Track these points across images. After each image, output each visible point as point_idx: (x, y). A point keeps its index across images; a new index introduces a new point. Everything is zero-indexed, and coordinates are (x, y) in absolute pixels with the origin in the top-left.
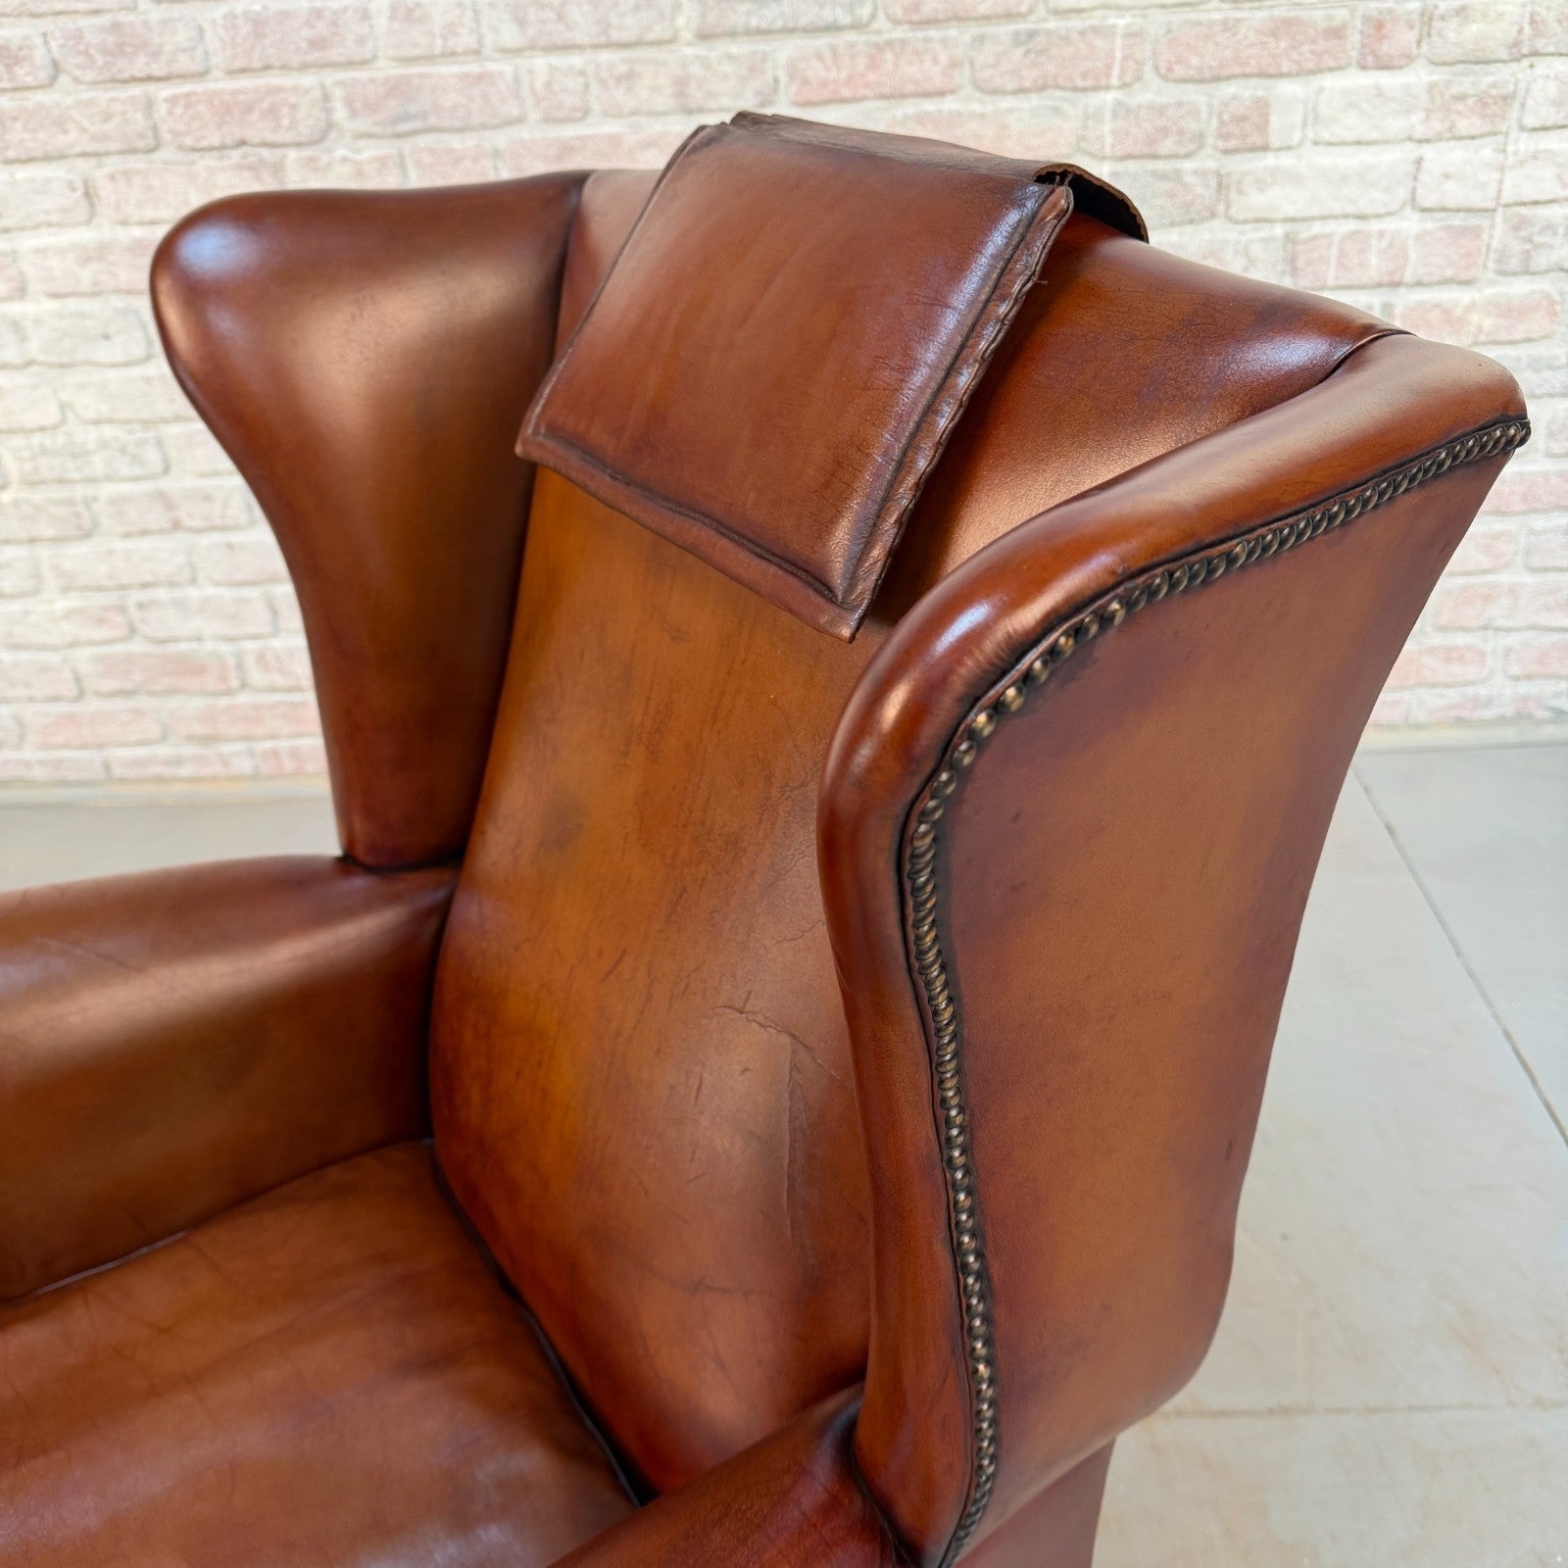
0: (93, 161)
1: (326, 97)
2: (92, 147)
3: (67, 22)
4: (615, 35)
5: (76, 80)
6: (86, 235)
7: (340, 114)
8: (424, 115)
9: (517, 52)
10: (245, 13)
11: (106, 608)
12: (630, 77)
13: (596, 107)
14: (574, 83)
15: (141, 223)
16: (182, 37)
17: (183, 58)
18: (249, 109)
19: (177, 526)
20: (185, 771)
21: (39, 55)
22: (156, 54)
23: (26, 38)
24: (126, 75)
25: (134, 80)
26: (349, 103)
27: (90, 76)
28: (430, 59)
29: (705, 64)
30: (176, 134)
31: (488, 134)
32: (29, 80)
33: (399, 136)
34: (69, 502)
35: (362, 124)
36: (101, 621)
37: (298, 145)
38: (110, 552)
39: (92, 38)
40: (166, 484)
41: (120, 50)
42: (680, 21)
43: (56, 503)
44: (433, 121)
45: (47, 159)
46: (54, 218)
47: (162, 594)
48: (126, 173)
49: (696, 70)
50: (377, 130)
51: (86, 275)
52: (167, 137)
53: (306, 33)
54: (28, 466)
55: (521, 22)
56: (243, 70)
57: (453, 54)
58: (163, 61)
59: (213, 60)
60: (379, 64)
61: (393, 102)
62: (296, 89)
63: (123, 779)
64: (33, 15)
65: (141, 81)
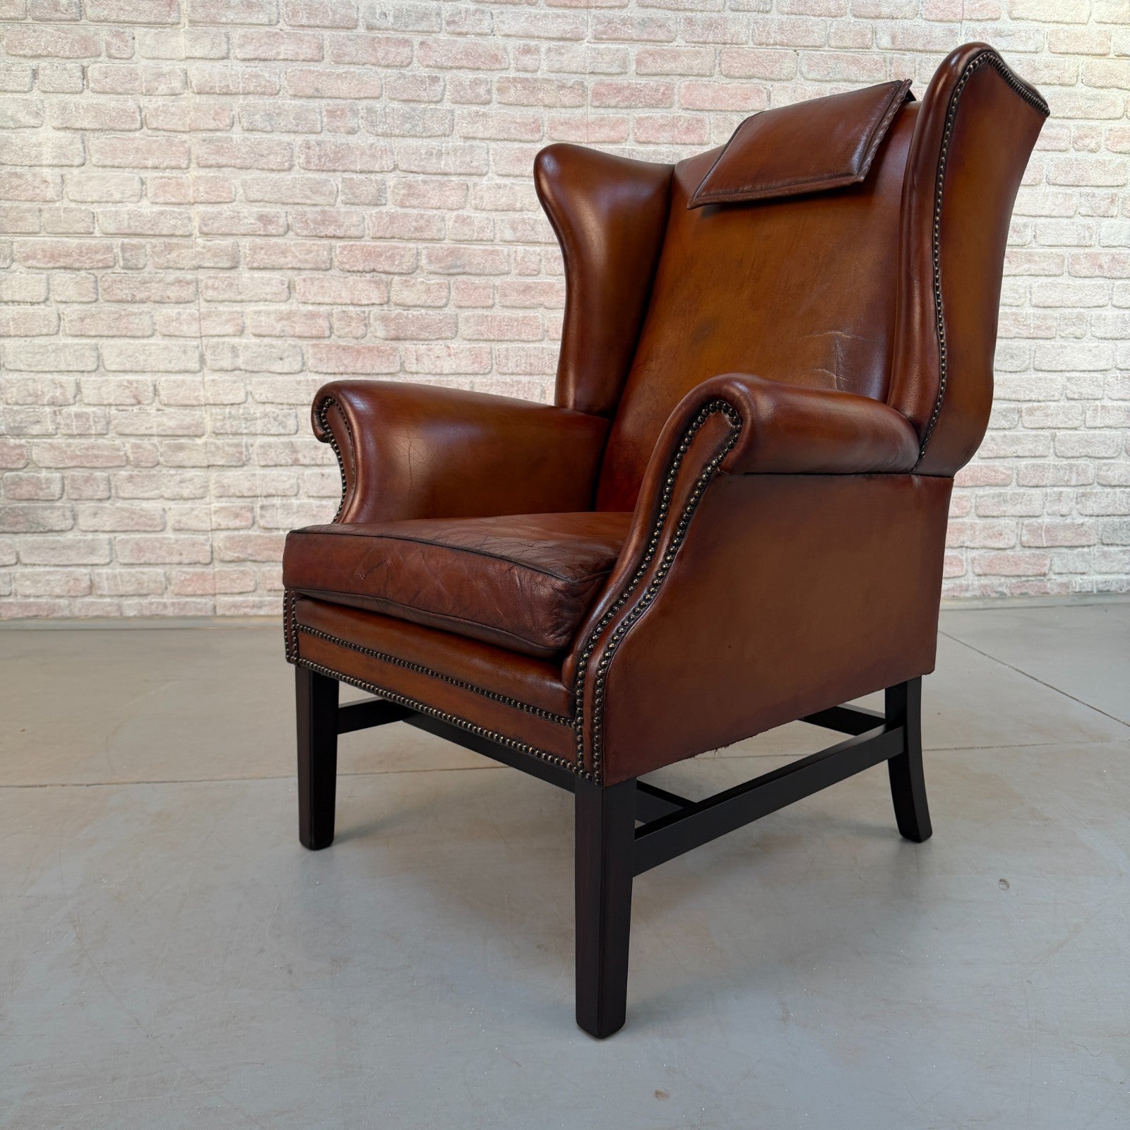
0: (296, 272)
1: (418, 254)
2: (298, 265)
3: (299, 208)
5: (297, 234)
6: (284, 307)
7: (424, 262)
8: (464, 266)
9: (510, 242)
10: (387, 213)
11: (242, 508)
13: (543, 271)
14: (535, 259)
15: (313, 304)
16: (355, 219)
17: (352, 229)
18: (381, 255)
19: (296, 463)
20: (262, 612)
21: (282, 221)
22: (340, 226)
23: (278, 213)
24: (322, 234)
25: (327, 237)
26: (429, 257)
27: (305, 233)
28: (470, 241)
30: (342, 263)
31: (492, 278)
32: (274, 232)
33: (449, 274)
34: (238, 445)
35: (432, 268)
36: (237, 516)
37: (401, 274)
38: (254, 475)
39: (310, 216)
40: (293, 439)
41: (323, 222)
43: (229, 445)
44: (467, 269)
45: (273, 269)
46: (269, 297)
47: (277, 501)
48: (312, 279)
50: (440, 271)
51: (279, 326)
52: (336, 264)
53: (414, 224)
54: (219, 424)
55: (514, 229)
56: (381, 238)
57: (481, 240)
58: (343, 229)
59: (367, 232)
60: (446, 241)
61: (450, 259)
62: (404, 249)
63: (223, 616)
64: (283, 204)
65: (330, 237)
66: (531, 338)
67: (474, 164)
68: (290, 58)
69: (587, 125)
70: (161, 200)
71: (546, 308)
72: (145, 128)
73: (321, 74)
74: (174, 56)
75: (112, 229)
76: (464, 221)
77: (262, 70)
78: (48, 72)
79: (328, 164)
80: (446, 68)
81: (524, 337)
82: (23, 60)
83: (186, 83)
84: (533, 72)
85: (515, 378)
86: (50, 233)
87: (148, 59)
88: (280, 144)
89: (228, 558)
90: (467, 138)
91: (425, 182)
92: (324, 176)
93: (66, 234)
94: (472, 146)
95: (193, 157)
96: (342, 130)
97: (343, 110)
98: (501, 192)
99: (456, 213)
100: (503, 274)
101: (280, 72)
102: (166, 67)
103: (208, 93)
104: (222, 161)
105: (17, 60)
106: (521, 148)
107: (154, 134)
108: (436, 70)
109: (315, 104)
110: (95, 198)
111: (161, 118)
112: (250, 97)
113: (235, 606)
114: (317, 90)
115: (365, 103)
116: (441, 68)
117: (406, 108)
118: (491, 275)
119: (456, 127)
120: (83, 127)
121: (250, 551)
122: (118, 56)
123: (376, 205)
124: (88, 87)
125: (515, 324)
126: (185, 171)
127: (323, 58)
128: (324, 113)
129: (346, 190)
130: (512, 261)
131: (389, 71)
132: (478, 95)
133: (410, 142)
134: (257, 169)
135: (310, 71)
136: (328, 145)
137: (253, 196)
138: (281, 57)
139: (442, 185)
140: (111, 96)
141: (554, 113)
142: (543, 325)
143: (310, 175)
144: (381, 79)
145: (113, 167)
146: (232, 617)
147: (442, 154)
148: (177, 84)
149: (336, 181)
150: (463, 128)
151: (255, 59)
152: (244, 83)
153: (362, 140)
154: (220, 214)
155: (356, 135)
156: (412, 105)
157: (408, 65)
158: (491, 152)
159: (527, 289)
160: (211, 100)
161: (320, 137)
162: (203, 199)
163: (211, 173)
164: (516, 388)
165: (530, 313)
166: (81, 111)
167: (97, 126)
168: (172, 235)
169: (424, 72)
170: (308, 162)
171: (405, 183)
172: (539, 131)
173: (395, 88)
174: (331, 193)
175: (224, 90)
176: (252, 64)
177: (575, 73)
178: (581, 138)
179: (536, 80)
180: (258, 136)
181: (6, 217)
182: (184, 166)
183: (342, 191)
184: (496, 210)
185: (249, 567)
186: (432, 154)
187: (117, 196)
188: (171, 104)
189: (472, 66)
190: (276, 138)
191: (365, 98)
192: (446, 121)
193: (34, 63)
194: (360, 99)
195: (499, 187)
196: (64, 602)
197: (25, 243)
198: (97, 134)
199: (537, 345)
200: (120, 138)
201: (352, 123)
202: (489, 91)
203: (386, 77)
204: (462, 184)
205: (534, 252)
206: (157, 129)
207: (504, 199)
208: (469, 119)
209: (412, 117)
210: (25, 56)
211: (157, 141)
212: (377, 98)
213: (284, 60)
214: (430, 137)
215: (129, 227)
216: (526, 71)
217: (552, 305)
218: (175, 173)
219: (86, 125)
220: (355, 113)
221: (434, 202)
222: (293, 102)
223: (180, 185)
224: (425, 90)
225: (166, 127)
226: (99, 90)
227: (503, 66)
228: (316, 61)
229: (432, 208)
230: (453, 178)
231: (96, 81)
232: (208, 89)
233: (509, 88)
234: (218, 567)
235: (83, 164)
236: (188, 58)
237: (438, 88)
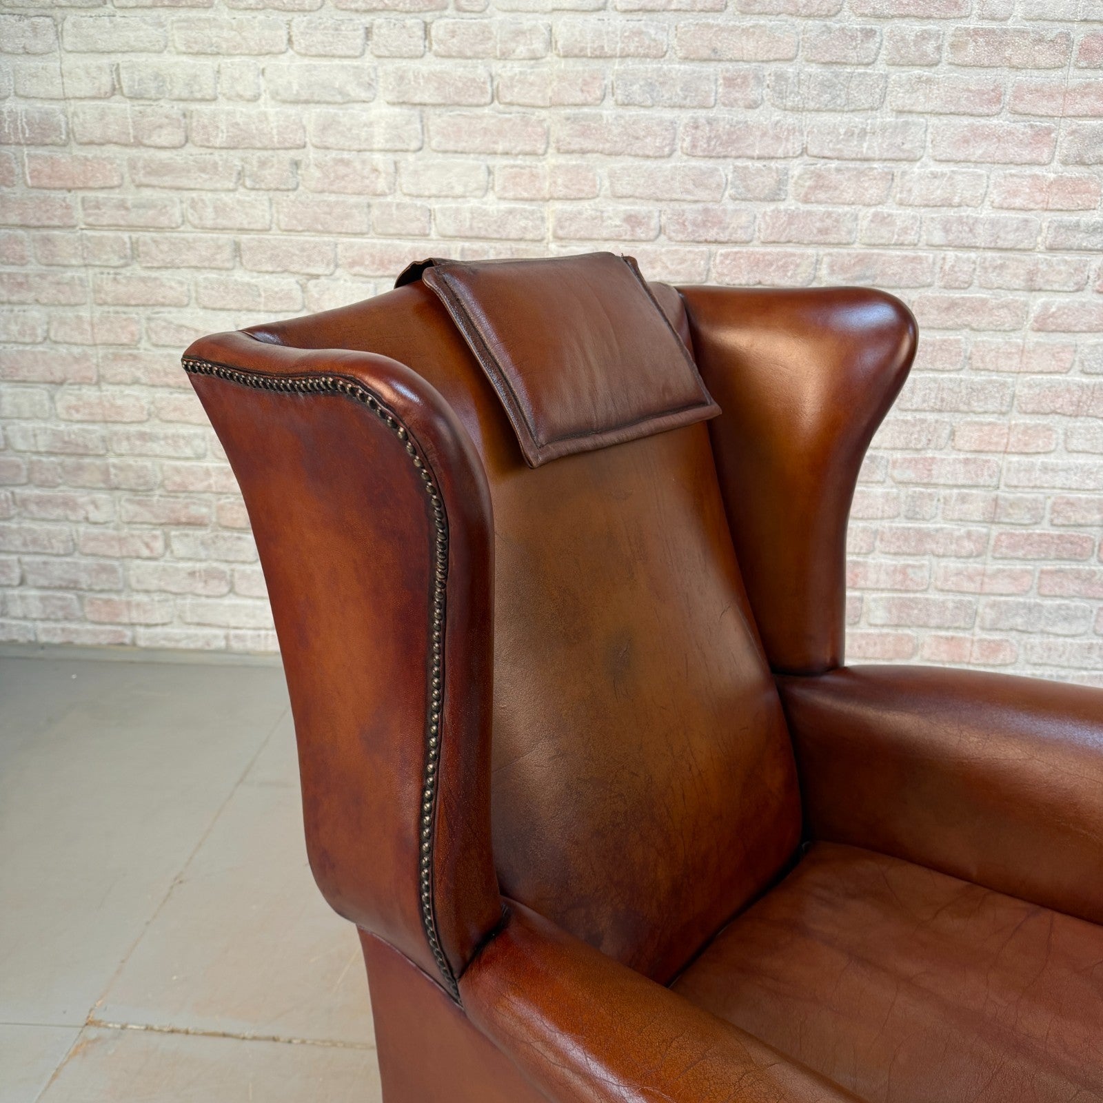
1: (818, 262)
2: (668, 278)
3: (677, 205)
4: (1000, 244)
5: (670, 239)
7: (822, 272)
9: (939, 247)
10: (786, 211)
12: (1002, 266)
13: (976, 282)
14: (967, 267)
16: (744, 220)
17: (739, 232)
18: (771, 264)
21: (653, 222)
22: (724, 229)
23: (650, 212)
24: (702, 239)
25: (706, 241)
26: (831, 265)
27: (681, 237)
28: (886, 246)
29: (1049, 264)
30: (721, 274)
31: (907, 291)
32: (644, 234)
35: (834, 279)
39: (689, 216)
41: (704, 224)
42: (1039, 239)
44: (879, 281)
49: (1043, 267)
52: (714, 275)
53: (818, 225)
55: (947, 231)
56: (774, 242)
57: (902, 244)
58: (727, 233)
59: (757, 234)
60: (855, 246)
61: (858, 268)
62: (802, 256)
64: (658, 200)
65: (710, 242)
66: (948, 367)
67: (907, 146)
68: (684, 7)
69: (1065, 94)
70: (511, 194)
71: (973, 329)
72: (496, 102)
73: (722, 30)
74: (537, 8)
75: (451, 231)
76: (883, 220)
77: (646, 25)
78: (384, 31)
79: (719, 149)
80: (886, 17)
81: (939, 365)
82: (354, 16)
83: (550, 43)
84: (1002, 20)
85: (919, 416)
86: (380, 234)
87: (505, 11)
88: (660, 123)
90: (900, 112)
91: (838, 170)
92: (710, 164)
93: (399, 236)
94: (907, 123)
95: (552, 139)
96: (741, 103)
97: (745, 78)
98: (937, 182)
99: (873, 210)
100: (923, 286)
101: (669, 26)
102: (527, 22)
103: (576, 56)
104: (587, 144)
105: (345, 16)
106: (972, 125)
107: (507, 110)
108: (872, 20)
109: (710, 68)
110: (434, 191)
111: (516, 90)
112: (629, 61)
114: (714, 50)
115: (773, 67)
116: (878, 17)
117: (827, 73)
118: (908, 287)
119: (888, 98)
120: (423, 101)
122: (469, 8)
123: (773, 200)
124: (430, 49)
125: (930, 349)
126: (541, 157)
127: (726, 6)
128: (721, 81)
129: (738, 182)
130: (937, 269)
131: (810, 22)
132: (924, 54)
133: (826, 118)
134: (630, 155)
135: (709, 26)
136: (722, 124)
137: (622, 188)
138: (673, 7)
139: (861, 173)
140: (458, 61)
141: (1021, 77)
142: (966, 350)
143: (694, 163)
144: (797, 34)
145: (456, 152)
147: (866, 133)
148: (538, 46)
149: (726, 170)
150: (900, 98)
151: (639, 10)
152: (623, 42)
153: (766, 116)
154: (580, 213)
155: (757, 110)
156: (835, 68)
157: (834, 15)
158: (930, 130)
159: (952, 305)
160: (577, 66)
161: (712, 114)
162: (561, 194)
163: (573, 161)
164: (918, 428)
165: (952, 336)
166: (421, 81)
167: (440, 100)
168: (521, 239)
169: (855, 24)
170: (694, 146)
171: (813, 172)
172: (999, 101)
173: (816, 47)
174: (719, 185)
175: (598, 53)
176: (635, 16)
177: (1061, 21)
178: (1053, 110)
179: (1005, 32)
180: (633, 112)
181: (330, 214)
182: (541, 151)
183: (732, 183)
184: (927, 206)
186: (852, 134)
187: (459, 190)
188: (529, 71)
189: (921, 14)
190: (657, 115)
191: (775, 60)
192: (877, 90)
193: (366, 19)
194: (768, 61)
195: (935, 176)
197: (351, 246)
198: (438, 111)
199: (953, 375)
200: (465, 116)
201: (754, 93)
202: (939, 49)
203: (804, 32)
204: (887, 174)
205: (968, 259)
206: (511, 104)
207: (939, 192)
208: (907, 87)
209: (833, 86)
210: (357, 11)
211: (510, 120)
212: (790, 60)
213: (676, 10)
214: (853, 111)
215: (471, 228)
216: (993, 19)
217: (983, 326)
218: (529, 161)
219: (426, 98)
220: (759, 80)
221: (848, 196)
222: (683, 67)
223: (534, 176)
224: (855, 48)
225: (521, 101)
226: (443, 53)
227: (963, 13)
228: (717, 11)
229: (844, 204)
230: (875, 165)
231: (441, 42)
232: (576, 51)
233: (966, 43)
235: (420, 149)
236: (554, 10)
237: (872, 45)
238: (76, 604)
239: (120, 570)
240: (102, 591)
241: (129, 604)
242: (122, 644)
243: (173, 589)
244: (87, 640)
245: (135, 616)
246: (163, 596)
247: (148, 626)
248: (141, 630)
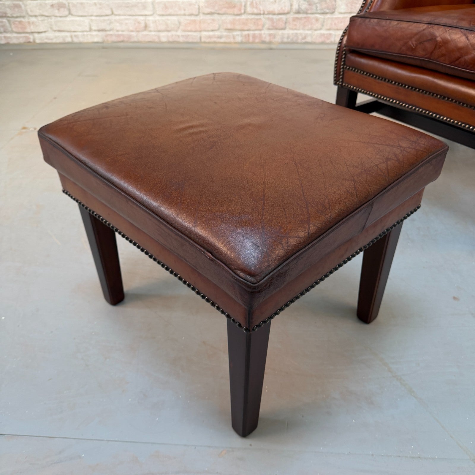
63: (205, 42)
89: (206, 12)
113: (210, 37)
121: (216, 8)
146: (209, 43)
185: (216, 17)
196: (134, 34)
234: (202, 17)
238: (8, 24)
239: (23, 6)
240: (17, 17)
241: (29, 22)
242: (29, 42)
243: (46, 14)
244: (15, 41)
245: (33, 28)
246: (43, 18)
247: (39, 33)
248: (36, 35)
